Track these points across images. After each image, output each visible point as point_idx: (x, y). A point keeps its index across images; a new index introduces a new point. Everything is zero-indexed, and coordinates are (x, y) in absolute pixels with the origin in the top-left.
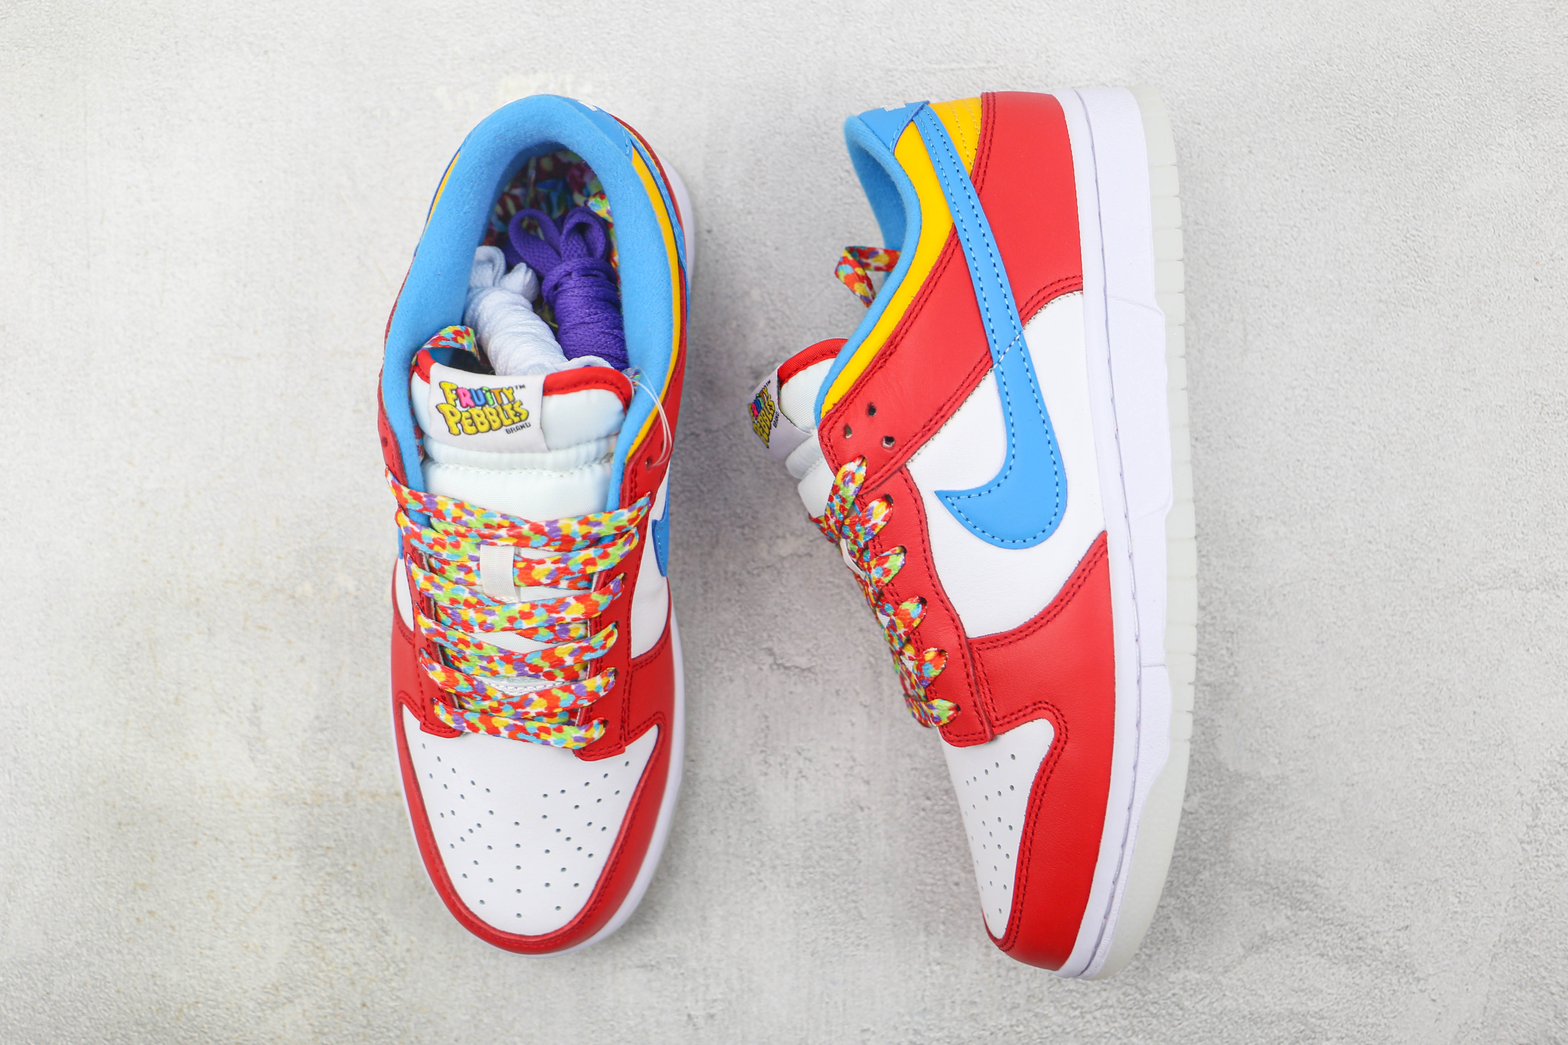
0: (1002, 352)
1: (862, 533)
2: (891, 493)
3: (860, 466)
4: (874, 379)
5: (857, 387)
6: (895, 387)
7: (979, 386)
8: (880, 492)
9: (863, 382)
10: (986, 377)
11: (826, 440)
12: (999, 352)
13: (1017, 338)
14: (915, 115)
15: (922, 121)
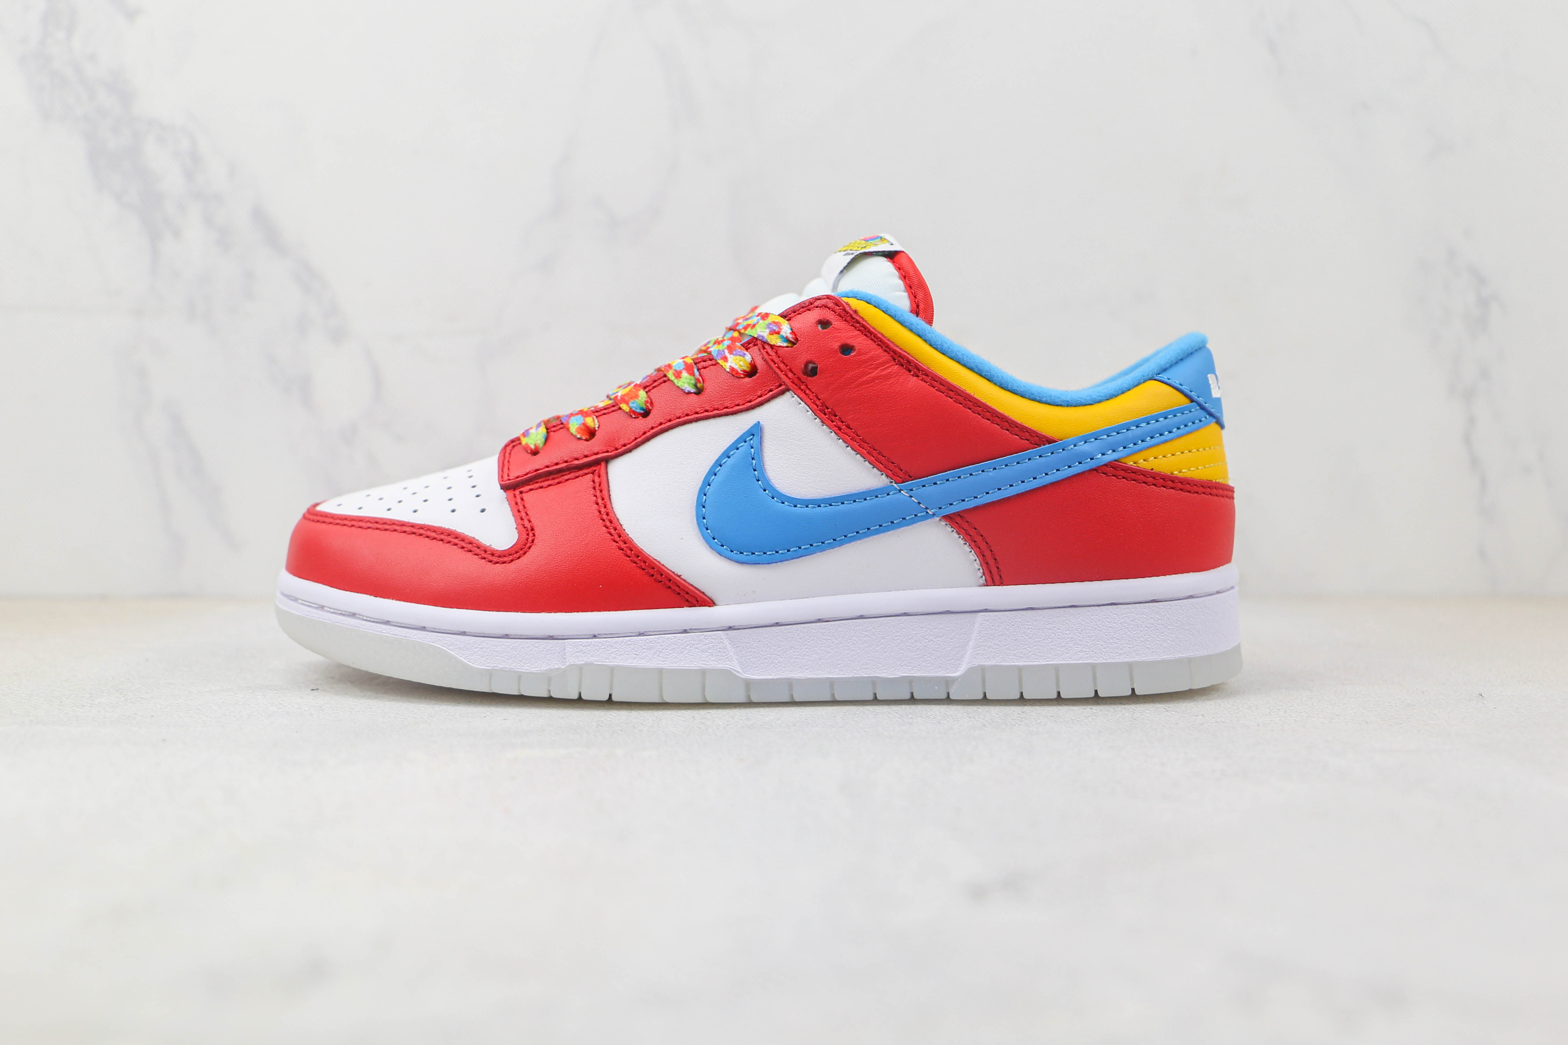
0: (911, 493)
1: (721, 347)
2: (758, 375)
3: (787, 340)
4: (880, 351)
5: (871, 333)
6: (871, 375)
7: (873, 468)
8: (760, 363)
9: (877, 339)
10: (884, 476)
11: (816, 304)
12: (911, 490)
13: (928, 511)
14: (1202, 408)
15: (1190, 412)
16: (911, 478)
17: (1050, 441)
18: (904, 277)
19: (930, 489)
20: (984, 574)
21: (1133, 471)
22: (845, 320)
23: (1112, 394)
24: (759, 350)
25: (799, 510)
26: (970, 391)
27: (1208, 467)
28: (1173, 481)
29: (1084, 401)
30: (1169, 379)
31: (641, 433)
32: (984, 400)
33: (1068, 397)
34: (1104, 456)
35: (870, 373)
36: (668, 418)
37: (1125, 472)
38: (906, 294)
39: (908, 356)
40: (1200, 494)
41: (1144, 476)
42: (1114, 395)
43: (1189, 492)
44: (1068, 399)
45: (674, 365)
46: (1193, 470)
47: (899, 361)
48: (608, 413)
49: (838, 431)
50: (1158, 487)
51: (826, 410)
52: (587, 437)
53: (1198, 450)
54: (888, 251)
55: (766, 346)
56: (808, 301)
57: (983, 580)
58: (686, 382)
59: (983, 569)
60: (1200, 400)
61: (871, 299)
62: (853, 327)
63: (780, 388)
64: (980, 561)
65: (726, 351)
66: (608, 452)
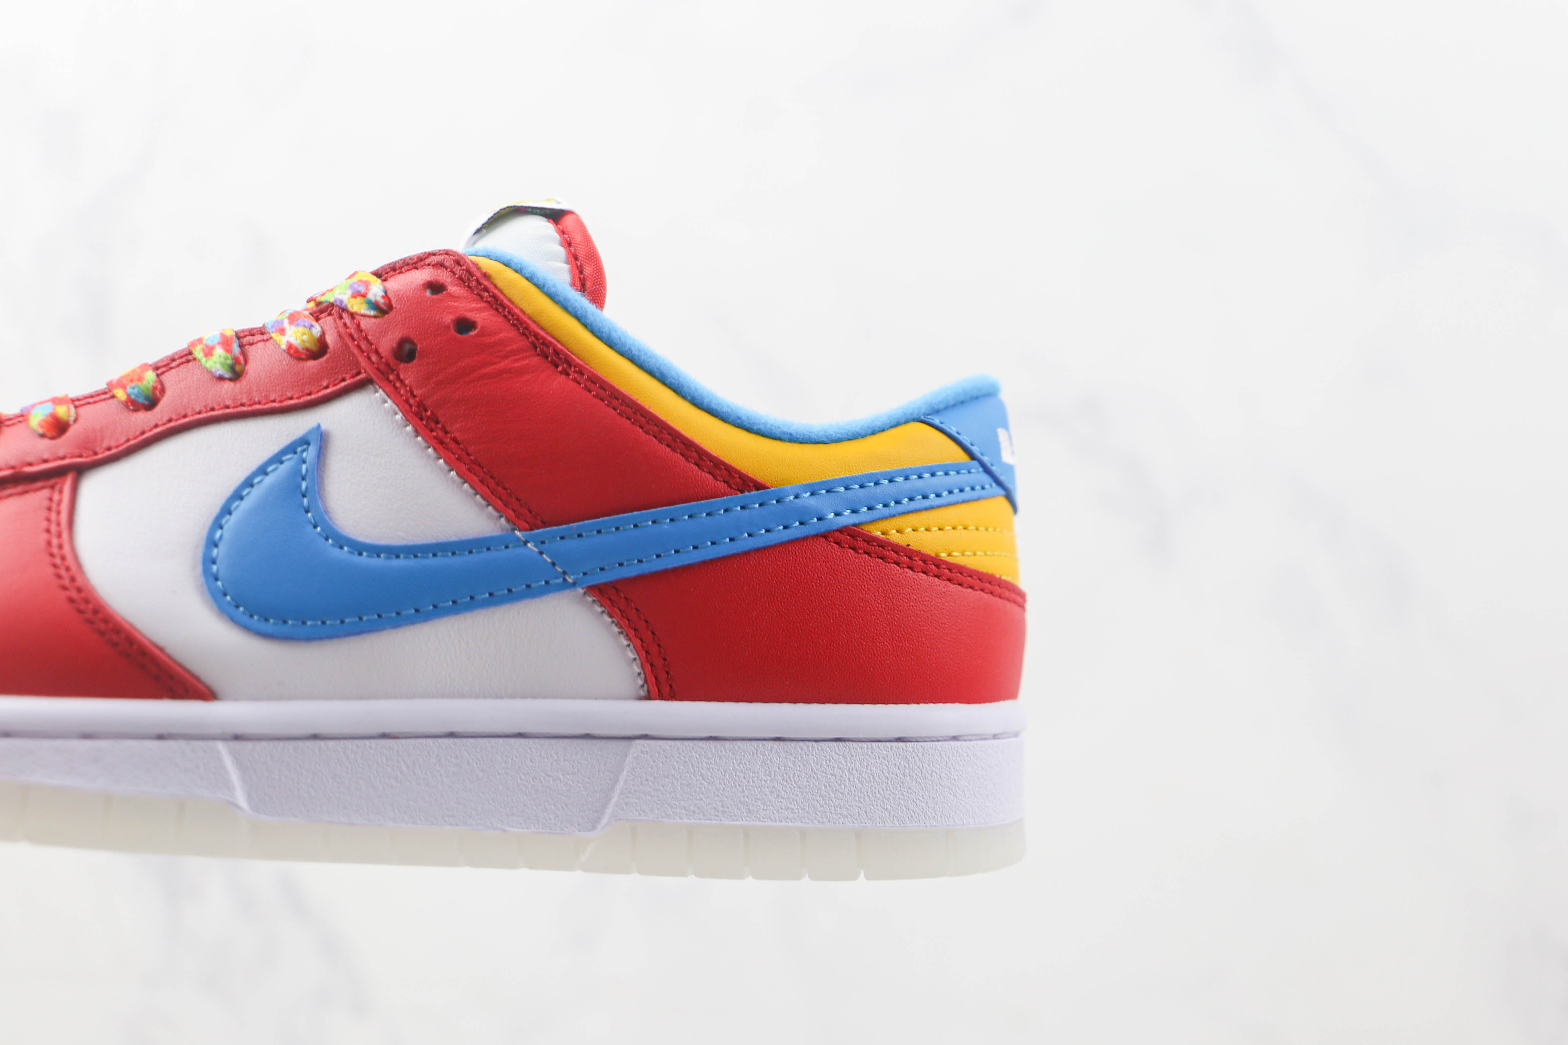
0: (543, 547)
2: (327, 356)
3: (375, 306)
4: (512, 334)
5: (504, 306)
6: (498, 367)
7: (488, 506)
8: (330, 339)
9: (513, 316)
10: (503, 520)
11: (427, 261)
12: (543, 543)
13: (567, 578)
14: (987, 471)
15: (969, 472)
16: (545, 524)
17: (759, 486)
18: (568, 244)
19: (573, 544)
20: (646, 681)
21: (880, 544)
22: (469, 287)
23: (857, 432)
24: (335, 321)
25: (364, 560)
26: (644, 401)
27: (990, 556)
28: (938, 566)
29: (815, 437)
30: (942, 423)
31: (138, 433)
32: (663, 417)
33: (791, 429)
34: (838, 518)
35: (494, 363)
36: (183, 413)
37: (868, 544)
38: (567, 267)
39: (556, 343)
40: (976, 590)
41: (896, 553)
42: (860, 435)
43: (960, 585)
44: (791, 431)
45: (206, 338)
46: (968, 556)
47: (541, 350)
48: (95, 402)
49: (438, 446)
50: (915, 571)
51: (424, 413)
52: (54, 434)
53: (977, 529)
54: (550, 209)
55: (344, 315)
56: (416, 257)
57: (642, 693)
58: (217, 362)
59: (645, 673)
60: (985, 459)
61: (510, 260)
62: (478, 297)
63: (359, 378)
64: (641, 660)
65: (286, 322)
66: (80, 456)
